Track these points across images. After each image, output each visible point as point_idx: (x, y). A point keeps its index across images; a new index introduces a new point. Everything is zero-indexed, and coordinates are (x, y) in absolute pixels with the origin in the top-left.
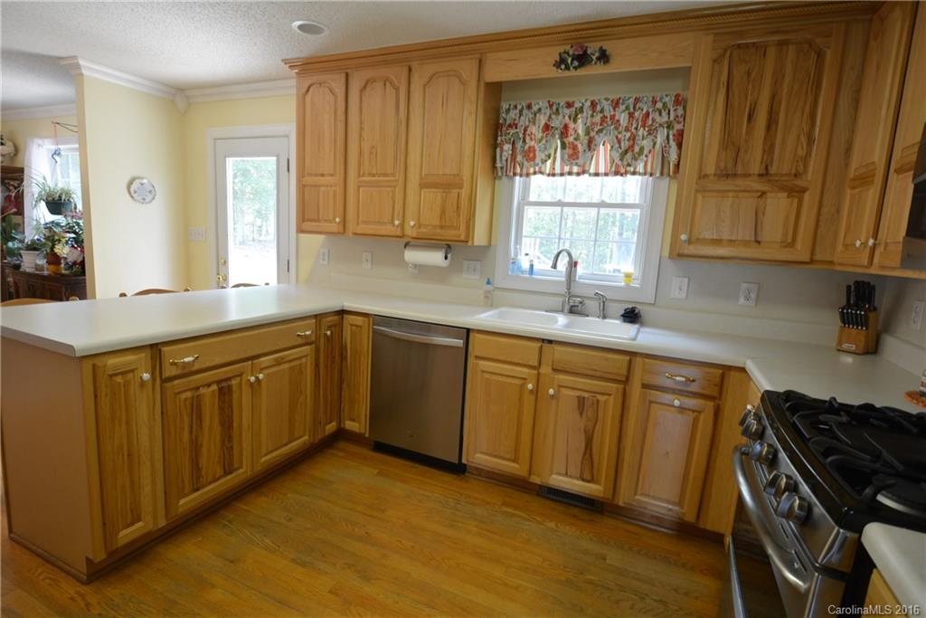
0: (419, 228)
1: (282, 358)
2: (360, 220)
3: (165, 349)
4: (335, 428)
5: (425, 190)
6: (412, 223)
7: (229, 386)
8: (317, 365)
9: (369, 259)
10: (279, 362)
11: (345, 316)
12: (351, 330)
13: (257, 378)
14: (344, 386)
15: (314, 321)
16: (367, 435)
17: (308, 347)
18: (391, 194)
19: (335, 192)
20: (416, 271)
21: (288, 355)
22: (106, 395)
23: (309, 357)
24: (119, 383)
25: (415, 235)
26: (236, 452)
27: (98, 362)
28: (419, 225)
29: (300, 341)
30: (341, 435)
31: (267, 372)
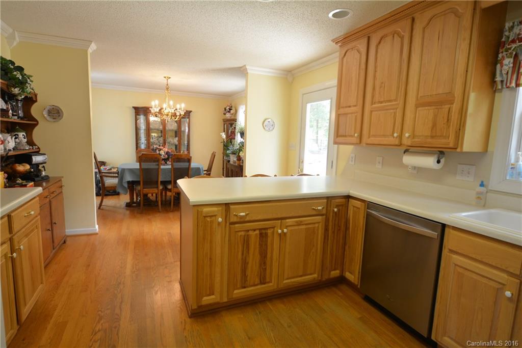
0: (413, 138)
1: (301, 222)
2: (371, 134)
3: (232, 207)
4: (338, 275)
5: (420, 109)
6: (407, 135)
7: (266, 233)
8: (326, 230)
9: (381, 162)
10: (299, 224)
11: (350, 200)
12: (353, 210)
13: (283, 231)
14: (347, 247)
15: (326, 200)
16: (359, 286)
17: (320, 217)
18: (393, 115)
19: (356, 116)
20: (415, 172)
21: (305, 221)
22: (202, 226)
23: (321, 223)
24: (208, 221)
25: (409, 144)
26: (268, 271)
27: (200, 209)
28: (413, 136)
29: (314, 213)
30: (341, 281)
31: (290, 228)
